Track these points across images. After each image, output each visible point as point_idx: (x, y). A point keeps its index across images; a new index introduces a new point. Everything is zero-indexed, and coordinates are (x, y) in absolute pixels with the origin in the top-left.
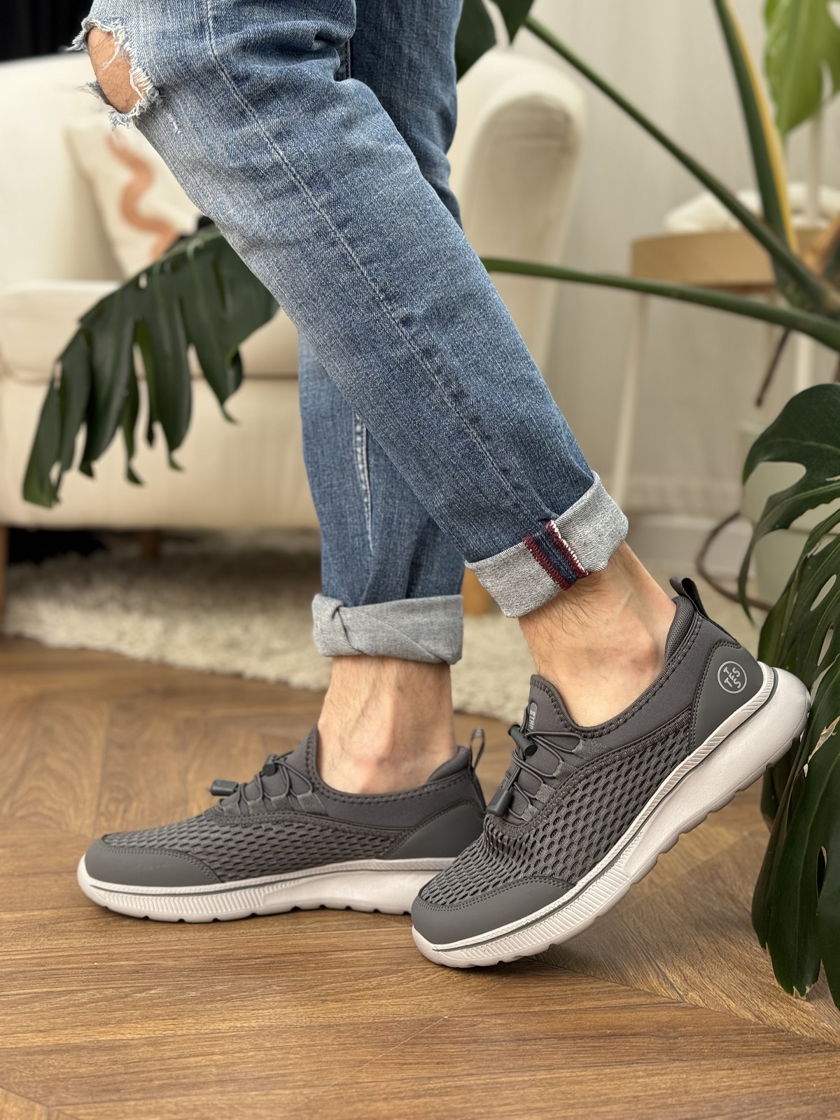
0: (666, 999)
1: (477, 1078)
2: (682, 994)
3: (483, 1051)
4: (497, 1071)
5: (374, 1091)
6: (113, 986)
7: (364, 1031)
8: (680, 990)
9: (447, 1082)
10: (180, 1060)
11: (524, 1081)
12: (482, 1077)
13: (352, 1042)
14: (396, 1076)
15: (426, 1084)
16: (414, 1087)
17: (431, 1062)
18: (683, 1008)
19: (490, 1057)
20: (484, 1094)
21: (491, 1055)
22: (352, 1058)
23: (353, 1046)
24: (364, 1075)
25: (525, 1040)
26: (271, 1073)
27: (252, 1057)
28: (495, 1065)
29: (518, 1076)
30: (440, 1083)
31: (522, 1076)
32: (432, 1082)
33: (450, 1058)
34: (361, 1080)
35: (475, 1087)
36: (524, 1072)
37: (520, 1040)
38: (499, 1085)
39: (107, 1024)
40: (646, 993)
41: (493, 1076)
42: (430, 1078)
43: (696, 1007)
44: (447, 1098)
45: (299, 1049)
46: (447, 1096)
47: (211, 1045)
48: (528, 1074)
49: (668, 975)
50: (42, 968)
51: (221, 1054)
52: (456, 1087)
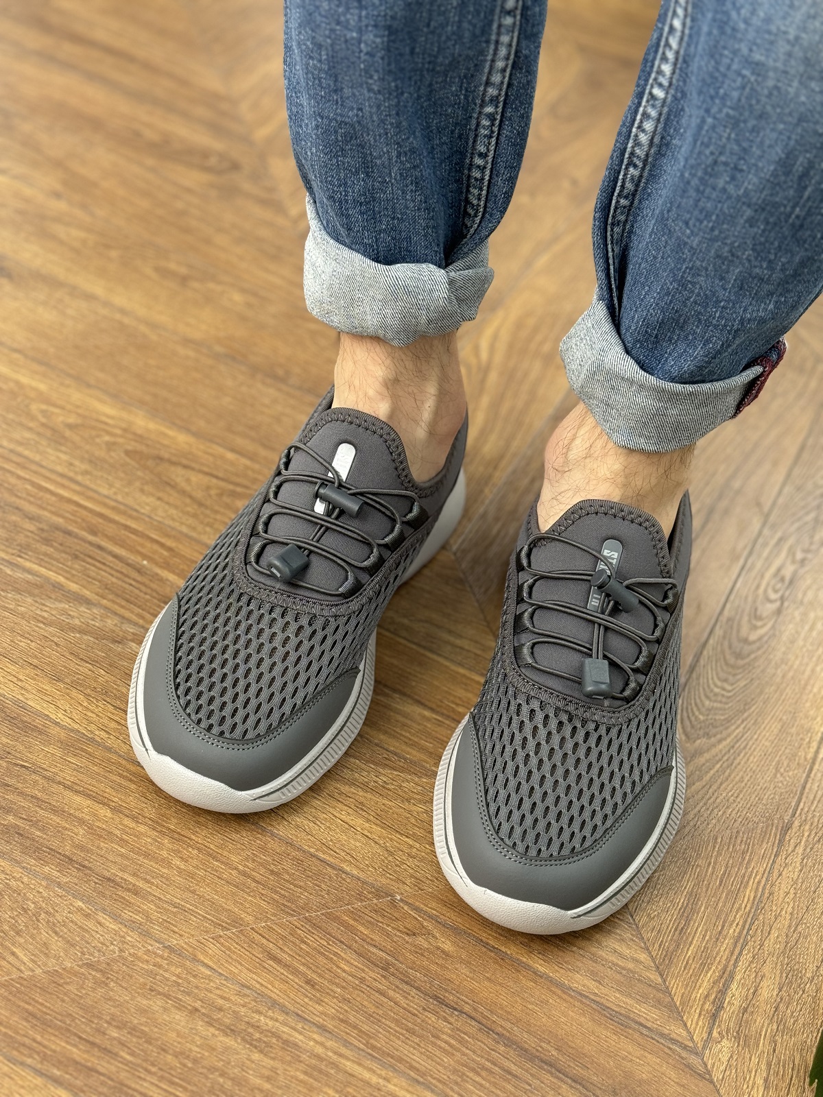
0: (684, 1033)
1: (323, 1039)
2: (715, 1034)
3: (379, 991)
4: (356, 1043)
5: (197, 987)
6: (127, 614)
7: (287, 865)
8: (719, 1026)
9: (286, 1024)
10: (68, 793)
11: (368, 1084)
12: (329, 1044)
13: (258, 877)
14: (246, 976)
15: (260, 1013)
16: (243, 1009)
17: (304, 974)
18: (688, 1066)
19: (372, 1009)
20: (302, 1077)
21: (379, 1005)
22: (232, 907)
23: (254, 884)
24: (213, 949)
25: (442, 1002)
26: (130, 879)
27: (138, 836)
28: (365, 1028)
29: (370, 1070)
30: (277, 1020)
31: (374, 1072)
32: (270, 1013)
33: (330, 981)
34: (201, 957)
35: (304, 1057)
36: (383, 1065)
37: (436, 998)
38: (332, 1072)
39: (59, 680)
40: (672, 1007)
41: (343, 1050)
42: (274, 1004)
43: (705, 1076)
44: (256, 1056)
45: (196, 851)
46: (261, 1051)
47: (120, 785)
48: (383, 1073)
49: (734, 986)
50: (91, 538)
51: (116, 810)
52: (286, 1042)
